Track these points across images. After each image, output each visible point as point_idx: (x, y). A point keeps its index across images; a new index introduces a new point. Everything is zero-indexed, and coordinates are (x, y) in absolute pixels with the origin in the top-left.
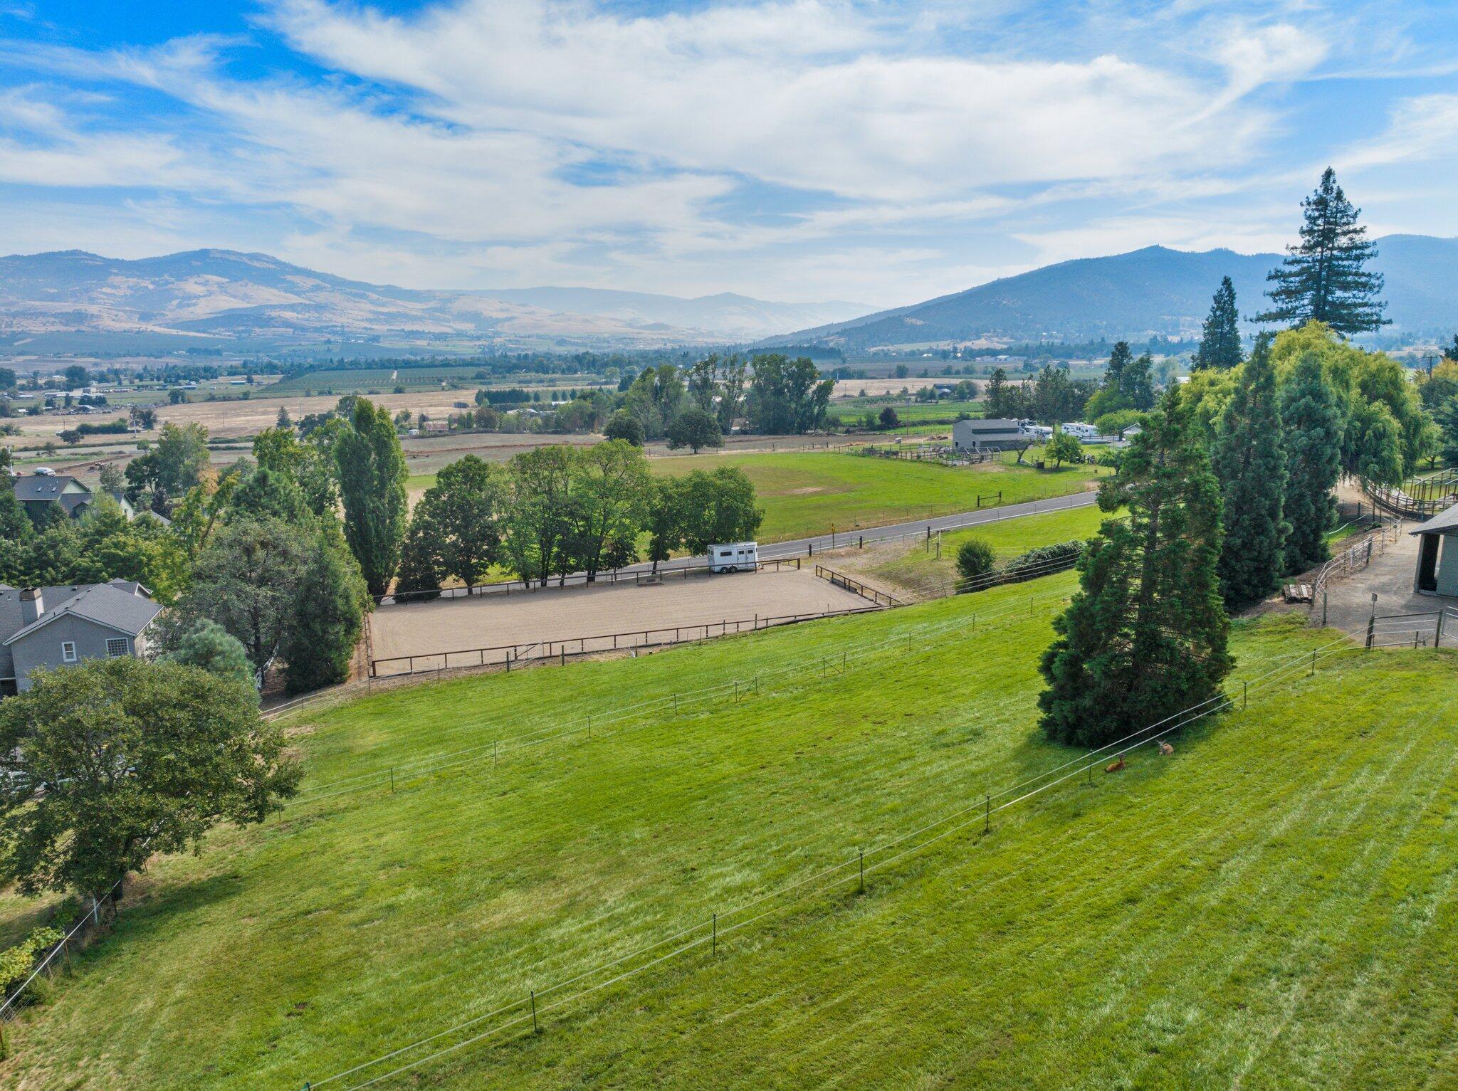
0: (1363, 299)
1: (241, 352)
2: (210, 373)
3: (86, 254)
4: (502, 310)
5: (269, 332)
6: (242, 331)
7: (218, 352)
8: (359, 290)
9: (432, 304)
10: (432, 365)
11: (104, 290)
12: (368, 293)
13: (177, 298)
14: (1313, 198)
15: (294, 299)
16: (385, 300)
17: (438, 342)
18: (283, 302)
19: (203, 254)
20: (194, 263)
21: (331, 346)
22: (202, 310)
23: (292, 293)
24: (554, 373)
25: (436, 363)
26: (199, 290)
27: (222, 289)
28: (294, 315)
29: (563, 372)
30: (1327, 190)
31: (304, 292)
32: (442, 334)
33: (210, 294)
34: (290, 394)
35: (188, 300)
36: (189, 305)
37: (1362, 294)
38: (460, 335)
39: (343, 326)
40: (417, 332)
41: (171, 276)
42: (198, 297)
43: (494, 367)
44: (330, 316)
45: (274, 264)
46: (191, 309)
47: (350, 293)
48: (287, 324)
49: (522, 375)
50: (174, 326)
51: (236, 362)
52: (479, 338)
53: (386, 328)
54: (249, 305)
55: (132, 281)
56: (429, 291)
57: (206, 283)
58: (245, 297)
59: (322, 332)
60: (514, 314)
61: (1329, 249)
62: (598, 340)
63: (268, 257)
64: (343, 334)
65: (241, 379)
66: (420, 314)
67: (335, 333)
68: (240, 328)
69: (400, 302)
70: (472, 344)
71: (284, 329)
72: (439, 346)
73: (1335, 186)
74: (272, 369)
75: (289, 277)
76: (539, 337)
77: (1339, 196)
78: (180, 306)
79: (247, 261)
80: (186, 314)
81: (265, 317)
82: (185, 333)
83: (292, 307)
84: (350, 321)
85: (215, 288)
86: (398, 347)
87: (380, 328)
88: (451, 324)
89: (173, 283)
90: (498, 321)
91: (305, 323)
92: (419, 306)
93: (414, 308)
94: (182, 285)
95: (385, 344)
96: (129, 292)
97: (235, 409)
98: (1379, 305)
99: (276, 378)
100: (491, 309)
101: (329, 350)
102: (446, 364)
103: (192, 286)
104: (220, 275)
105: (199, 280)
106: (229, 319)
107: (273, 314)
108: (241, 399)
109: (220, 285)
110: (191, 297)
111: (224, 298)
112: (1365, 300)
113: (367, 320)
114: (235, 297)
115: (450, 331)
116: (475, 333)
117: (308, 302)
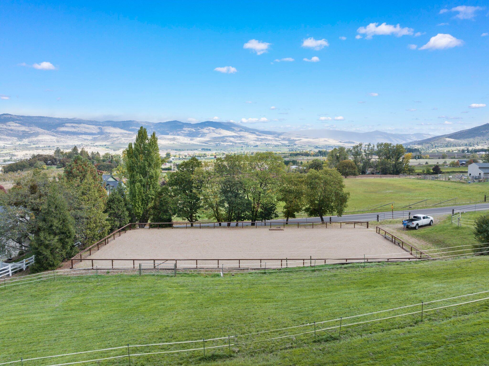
3: (178, 121)
5: (226, 144)
6: (218, 144)
7: (210, 150)
11: (182, 132)
12: (256, 132)
13: (201, 134)
15: (233, 134)
16: (261, 134)
17: (276, 147)
18: (231, 135)
20: (207, 124)
21: (243, 148)
22: (208, 137)
23: (233, 132)
26: (207, 131)
28: (233, 139)
29: (314, 156)
31: (237, 132)
32: (278, 145)
33: (210, 132)
36: (204, 136)
38: (283, 145)
39: (247, 142)
40: (270, 144)
41: (200, 127)
42: (207, 134)
43: (291, 154)
44: (244, 139)
45: (230, 123)
47: (250, 132)
48: (231, 142)
50: (201, 143)
53: (260, 143)
55: (189, 129)
56: (275, 131)
57: (209, 130)
58: (220, 133)
59: (240, 144)
60: (300, 138)
64: (247, 144)
66: (271, 138)
67: (245, 144)
69: (265, 135)
70: (287, 148)
75: (233, 127)
76: (308, 146)
80: (203, 139)
81: (224, 139)
83: (233, 137)
85: (212, 131)
86: (263, 149)
87: (258, 143)
88: (281, 142)
89: (200, 129)
94: (203, 130)
95: (260, 148)
96: (188, 132)
100: (294, 137)
103: (205, 130)
104: (213, 127)
105: (207, 128)
106: (215, 140)
107: (227, 138)
109: (213, 130)
110: (204, 134)
111: (214, 134)
113: (255, 140)
114: (217, 133)
115: (280, 144)
116: (288, 145)
117: (237, 135)
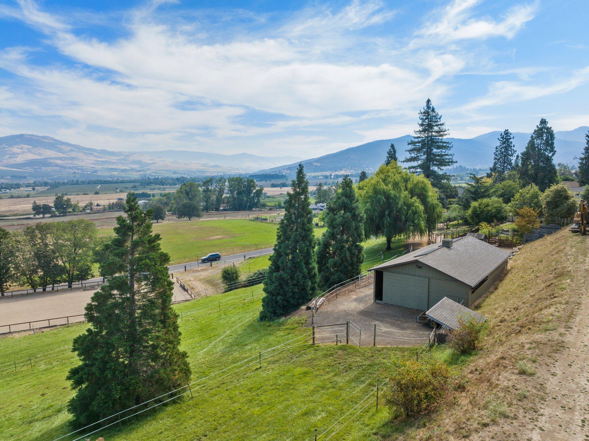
0: (445, 152)
1: (35, 177)
2: (18, 186)
4: (151, 160)
5: (49, 169)
6: (37, 168)
7: (25, 177)
8: (89, 151)
9: (122, 157)
10: (116, 182)
12: (93, 153)
13: (9, 154)
14: (423, 111)
15: (61, 155)
16: (101, 155)
17: (122, 173)
18: (57, 156)
19: (21, 136)
20: (17, 140)
21: (75, 175)
22: (20, 159)
23: (61, 153)
24: (167, 185)
25: (119, 181)
26: (19, 151)
27: (30, 151)
28: (61, 162)
29: (171, 185)
30: (428, 107)
31: (66, 152)
32: (125, 169)
33: (23, 153)
34: (48, 195)
35: (14, 155)
36: (14, 157)
37: (444, 151)
38: (132, 170)
39: (82, 167)
40: (114, 169)
41: (6, 145)
42: (18, 154)
43: (142, 183)
44: (77, 162)
45: (53, 140)
46: (15, 159)
47: (86, 153)
48: (57, 165)
49: (153, 186)
50: (6, 166)
51: (31, 181)
52: (140, 171)
53: (101, 167)
54: (41, 158)
56: (120, 152)
57: (22, 148)
58: (39, 154)
59: (73, 169)
60: (156, 161)
61: (431, 132)
62: (191, 172)
63: (51, 138)
64: (82, 169)
65: (30, 189)
66: (115, 161)
67: (78, 169)
68: (36, 167)
69: (107, 157)
70: (137, 173)
71: (56, 168)
72: (123, 175)
73: (431, 106)
74: (46, 184)
75: (59, 146)
76: (166, 170)
77: (433, 110)
78: (10, 158)
79: (41, 139)
80: (12, 161)
81: (47, 162)
82: (11, 169)
83: (60, 159)
84: (86, 164)
85: (26, 150)
86: (104, 175)
87: (98, 167)
88: (129, 165)
89: (7, 148)
90: (149, 164)
91: (65, 165)
92: (115, 158)
93: (113, 159)
94: (11, 149)
95: (100, 173)
97: (20, 202)
98: (451, 155)
99: (46, 188)
100: (146, 159)
101: (75, 176)
102: (122, 182)
103: (15, 149)
104: (27, 145)
105: (18, 146)
106: (32, 163)
107: (52, 161)
108: (25, 197)
109: (28, 149)
110: (15, 154)
111: (30, 154)
112: (446, 153)
113: (93, 164)
114: (35, 154)
115: (128, 168)
116: (139, 169)
117: (67, 156)
